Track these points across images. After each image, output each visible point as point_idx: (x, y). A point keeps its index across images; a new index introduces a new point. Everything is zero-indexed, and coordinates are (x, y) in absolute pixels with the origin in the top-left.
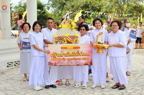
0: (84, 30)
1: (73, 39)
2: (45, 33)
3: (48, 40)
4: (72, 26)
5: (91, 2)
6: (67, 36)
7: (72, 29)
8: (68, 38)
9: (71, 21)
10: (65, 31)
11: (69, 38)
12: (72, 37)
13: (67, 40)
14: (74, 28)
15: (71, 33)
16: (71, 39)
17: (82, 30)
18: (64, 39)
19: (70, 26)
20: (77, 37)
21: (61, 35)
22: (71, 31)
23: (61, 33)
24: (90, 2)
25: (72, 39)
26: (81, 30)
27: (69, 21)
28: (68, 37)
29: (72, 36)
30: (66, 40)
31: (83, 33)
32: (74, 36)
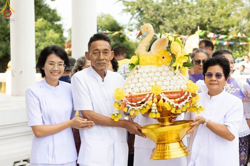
0: (218, 75)
1: (179, 102)
2: (85, 86)
3: (96, 111)
4: (173, 56)
5: (211, 20)
6: (159, 93)
7: (175, 68)
8: (164, 101)
9: (170, 43)
10: (150, 74)
11: (167, 99)
12: (176, 95)
13: (158, 107)
14: (181, 66)
15: (173, 82)
16: (172, 102)
17: (214, 78)
18: (149, 102)
19: (168, 59)
20: (194, 95)
21: (137, 89)
22: (171, 73)
23: (139, 85)
24: (209, 20)
25: (175, 102)
26: (210, 75)
27: (164, 40)
28: (163, 96)
29: (177, 92)
30: (154, 108)
31: (215, 87)
32: (182, 93)
